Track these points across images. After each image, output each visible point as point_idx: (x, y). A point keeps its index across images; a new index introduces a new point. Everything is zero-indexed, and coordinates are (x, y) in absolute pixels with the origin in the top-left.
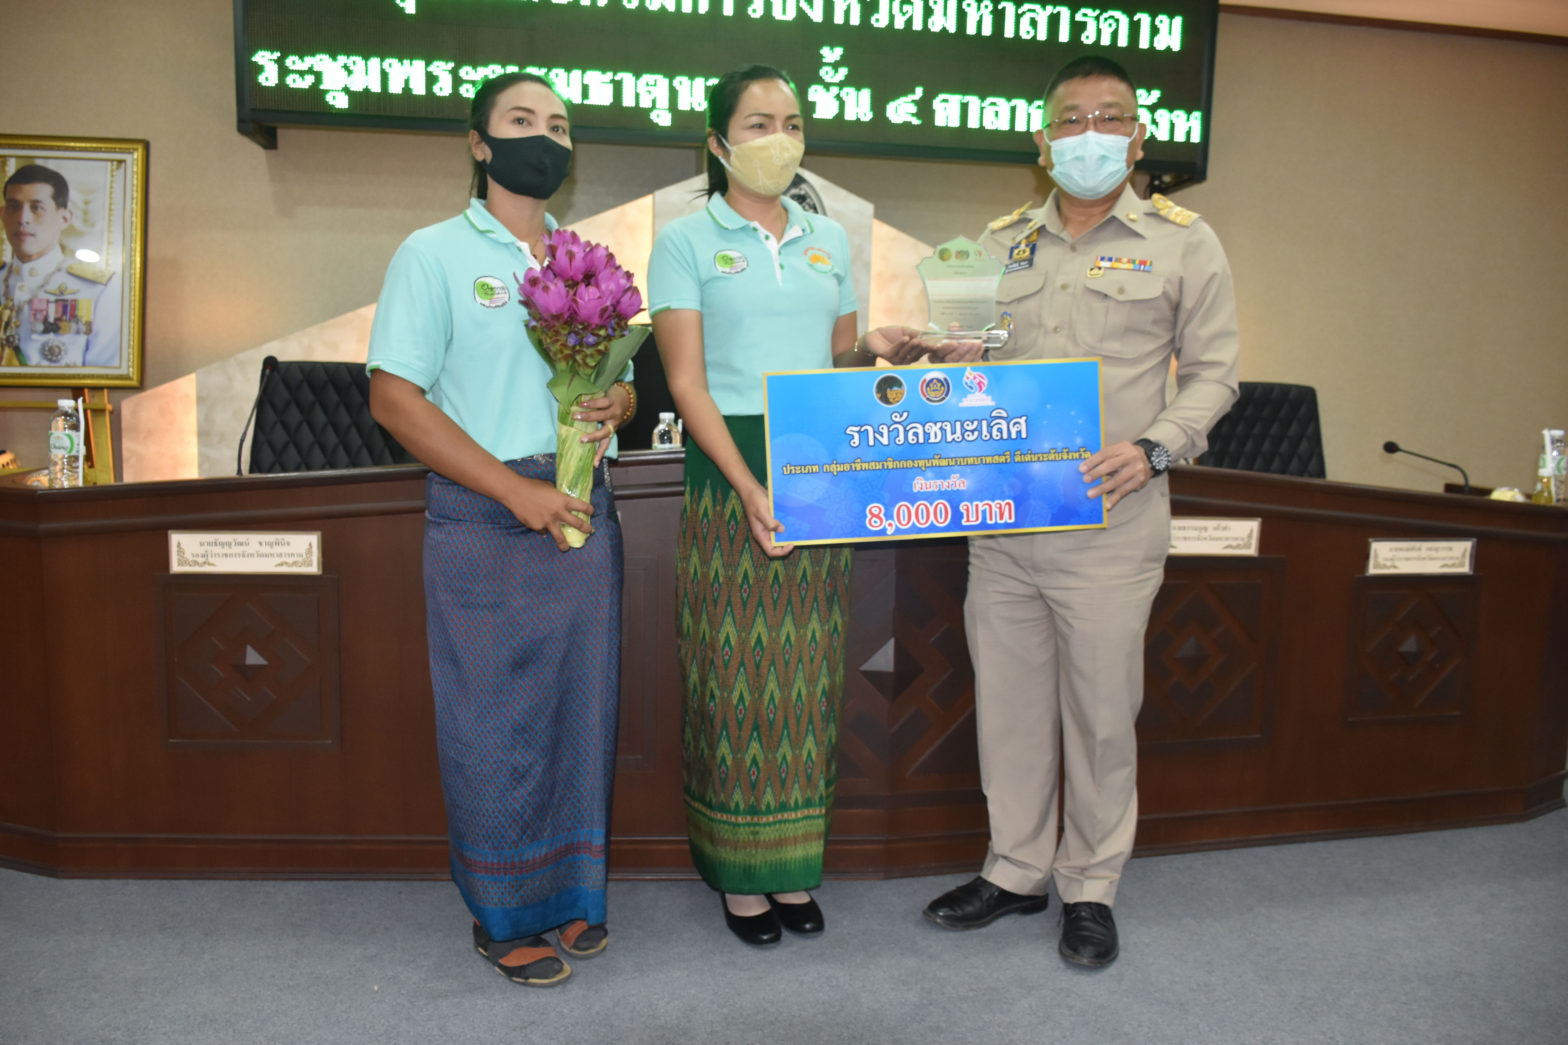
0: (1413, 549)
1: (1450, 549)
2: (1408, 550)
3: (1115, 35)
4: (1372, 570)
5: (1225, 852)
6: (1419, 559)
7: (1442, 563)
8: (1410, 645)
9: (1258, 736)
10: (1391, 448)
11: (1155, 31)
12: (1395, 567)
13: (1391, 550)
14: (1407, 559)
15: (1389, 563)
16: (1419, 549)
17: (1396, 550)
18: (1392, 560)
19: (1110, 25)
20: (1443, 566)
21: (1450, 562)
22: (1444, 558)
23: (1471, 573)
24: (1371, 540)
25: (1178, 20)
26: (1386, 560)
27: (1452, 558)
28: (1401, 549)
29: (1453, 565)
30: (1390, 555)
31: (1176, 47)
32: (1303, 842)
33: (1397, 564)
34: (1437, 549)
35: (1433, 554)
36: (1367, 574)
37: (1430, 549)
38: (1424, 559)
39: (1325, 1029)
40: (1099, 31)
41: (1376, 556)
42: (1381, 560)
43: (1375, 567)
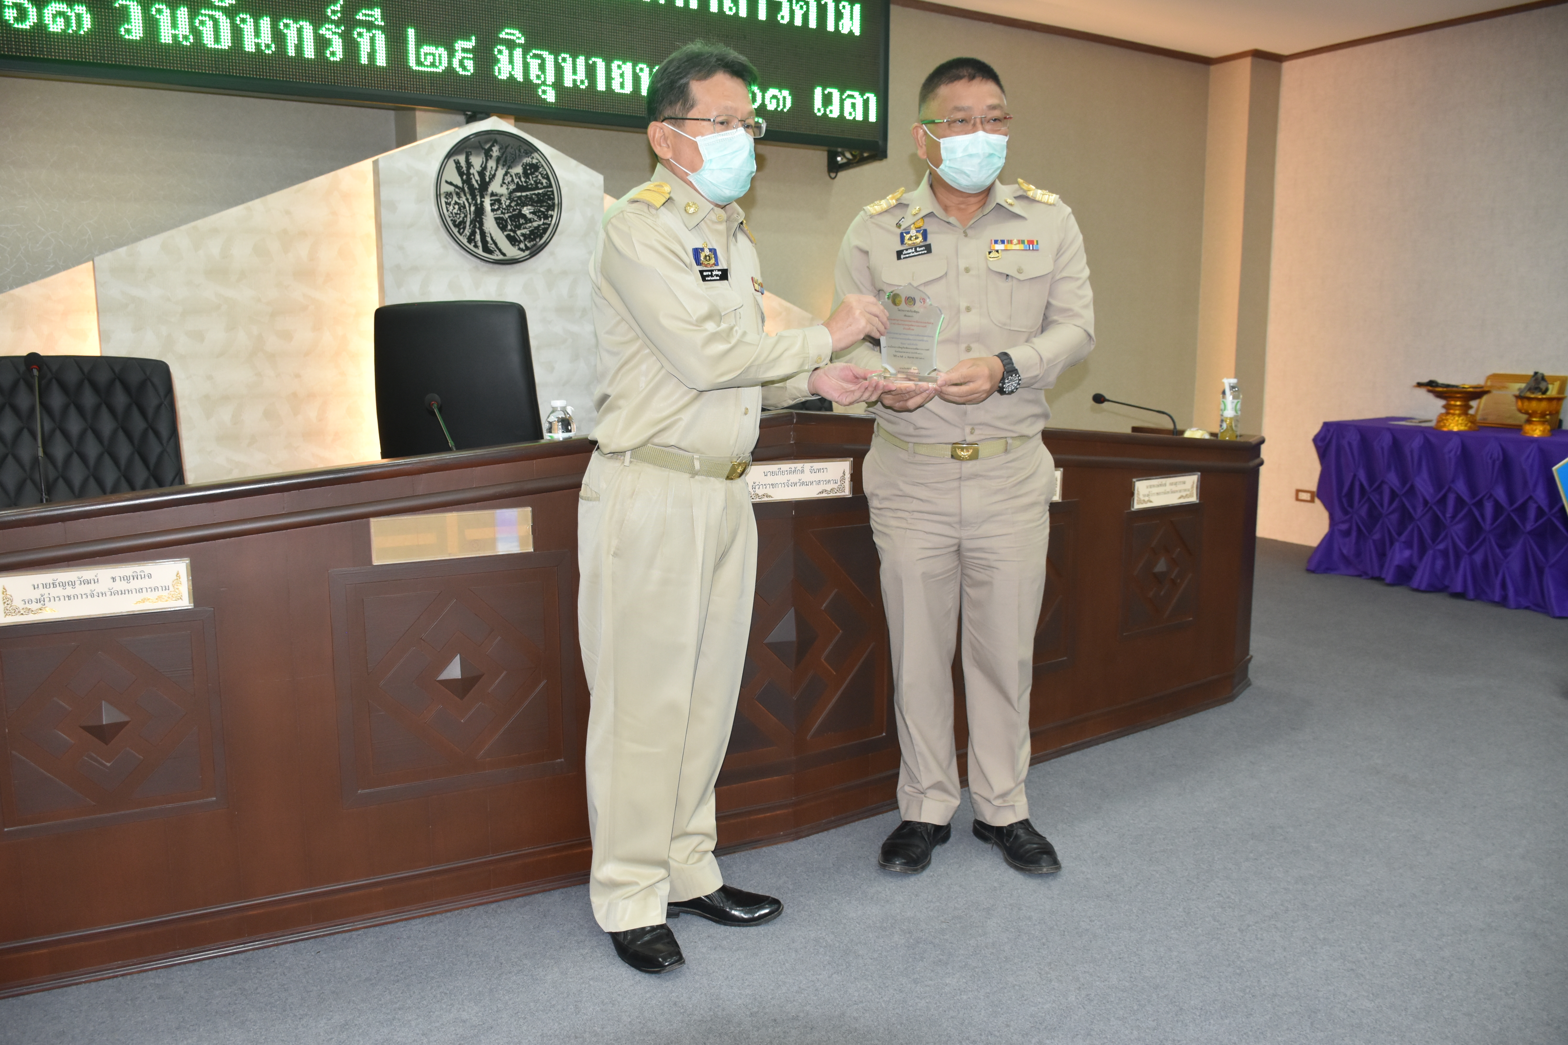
0: (1161, 485)
1: (1184, 483)
2: (1158, 486)
3: (806, 17)
4: (1137, 506)
5: (1047, 763)
6: (1165, 493)
7: (1179, 495)
8: (1161, 566)
9: (1065, 658)
10: (1099, 399)
11: (839, 16)
12: (1151, 502)
13: (1147, 487)
14: (1158, 494)
15: (1146, 499)
16: (1165, 485)
17: (1151, 486)
18: (1148, 495)
19: (801, 7)
20: (1180, 498)
21: (1184, 494)
22: (1180, 491)
23: (1198, 502)
24: (1134, 480)
25: (857, 7)
26: (1144, 496)
27: (1185, 490)
28: (1154, 486)
29: (1187, 496)
30: (1146, 491)
31: (857, 32)
32: (1097, 744)
33: (1152, 499)
34: (1176, 484)
35: (1174, 488)
36: (1133, 509)
37: (1171, 484)
38: (1168, 492)
39: (1219, 892)
40: (792, 12)
41: (1138, 494)
42: (1142, 497)
43: (1138, 503)
